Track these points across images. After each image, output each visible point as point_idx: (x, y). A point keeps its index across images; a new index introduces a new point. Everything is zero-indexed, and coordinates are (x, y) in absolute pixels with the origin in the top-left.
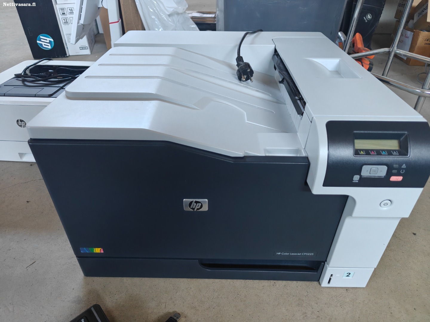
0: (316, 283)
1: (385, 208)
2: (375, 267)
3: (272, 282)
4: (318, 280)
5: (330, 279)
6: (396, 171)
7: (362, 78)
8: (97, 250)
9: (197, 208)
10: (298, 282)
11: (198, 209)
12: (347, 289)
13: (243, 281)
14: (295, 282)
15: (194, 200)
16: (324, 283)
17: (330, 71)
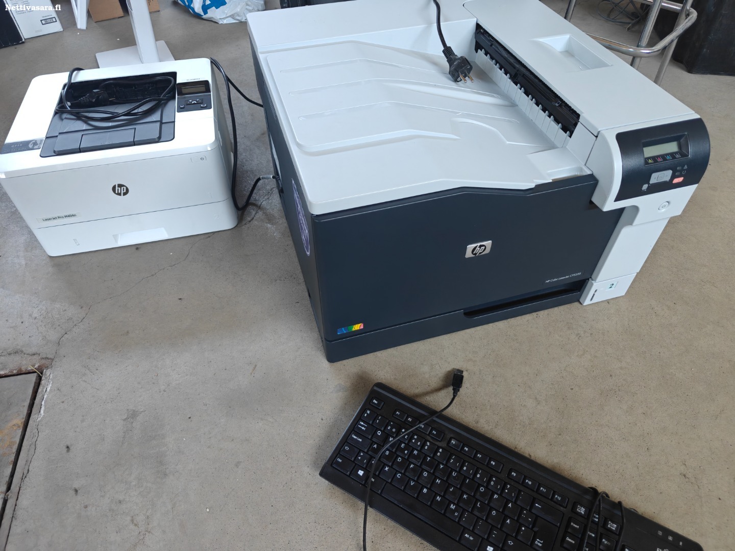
0: (576, 304)
1: (663, 210)
2: (638, 271)
3: (534, 314)
4: (579, 301)
5: (594, 294)
6: (679, 173)
7: (612, 65)
8: (357, 327)
9: (480, 251)
10: (559, 307)
11: (480, 253)
12: (608, 301)
13: (505, 321)
14: (556, 309)
15: (479, 244)
16: (587, 302)
17: (561, 52)
